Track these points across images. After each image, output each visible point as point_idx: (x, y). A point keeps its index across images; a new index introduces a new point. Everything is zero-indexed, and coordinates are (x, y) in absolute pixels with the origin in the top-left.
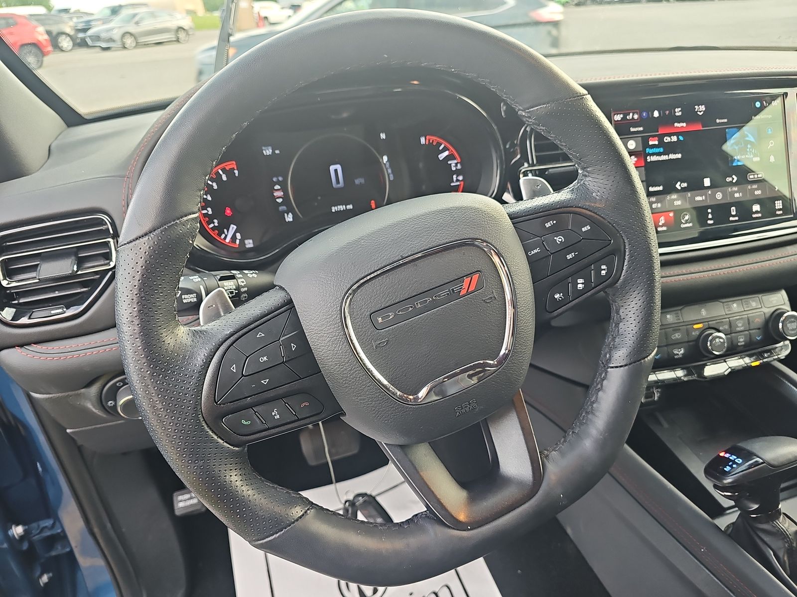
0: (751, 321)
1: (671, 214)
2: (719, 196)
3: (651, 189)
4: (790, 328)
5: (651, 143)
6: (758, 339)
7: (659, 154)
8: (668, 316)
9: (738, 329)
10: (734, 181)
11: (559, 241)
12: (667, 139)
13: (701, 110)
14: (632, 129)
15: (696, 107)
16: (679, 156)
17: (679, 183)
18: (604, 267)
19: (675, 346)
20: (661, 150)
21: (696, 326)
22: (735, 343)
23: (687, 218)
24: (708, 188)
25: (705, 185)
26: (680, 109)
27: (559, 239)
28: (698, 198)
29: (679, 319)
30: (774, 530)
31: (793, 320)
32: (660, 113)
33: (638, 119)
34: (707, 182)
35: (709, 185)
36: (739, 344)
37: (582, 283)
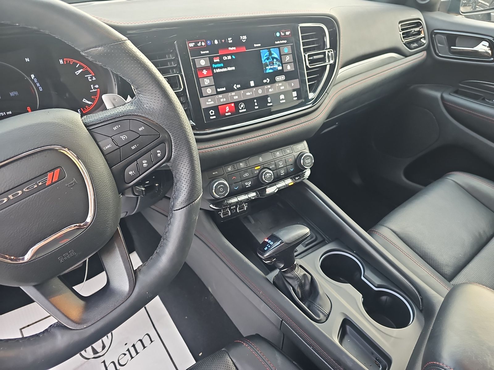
0: (287, 161)
1: (233, 105)
2: (260, 91)
3: (219, 90)
4: (307, 162)
5: (215, 61)
6: (292, 170)
7: (221, 68)
8: (241, 164)
9: (280, 166)
10: (268, 82)
11: (124, 139)
12: (225, 58)
13: (244, 39)
14: (202, 52)
15: (241, 37)
16: (234, 68)
17: (235, 85)
18: (158, 151)
19: (246, 181)
20: (222, 65)
21: (256, 168)
22: (279, 174)
23: (242, 106)
24: (253, 87)
25: (251, 86)
26: (231, 38)
27: (123, 137)
28: (248, 94)
29: (247, 165)
30: (292, 276)
31: (308, 158)
32: (218, 41)
33: (205, 46)
34: (252, 83)
35: (254, 85)
36: (281, 174)
37: (146, 163)
